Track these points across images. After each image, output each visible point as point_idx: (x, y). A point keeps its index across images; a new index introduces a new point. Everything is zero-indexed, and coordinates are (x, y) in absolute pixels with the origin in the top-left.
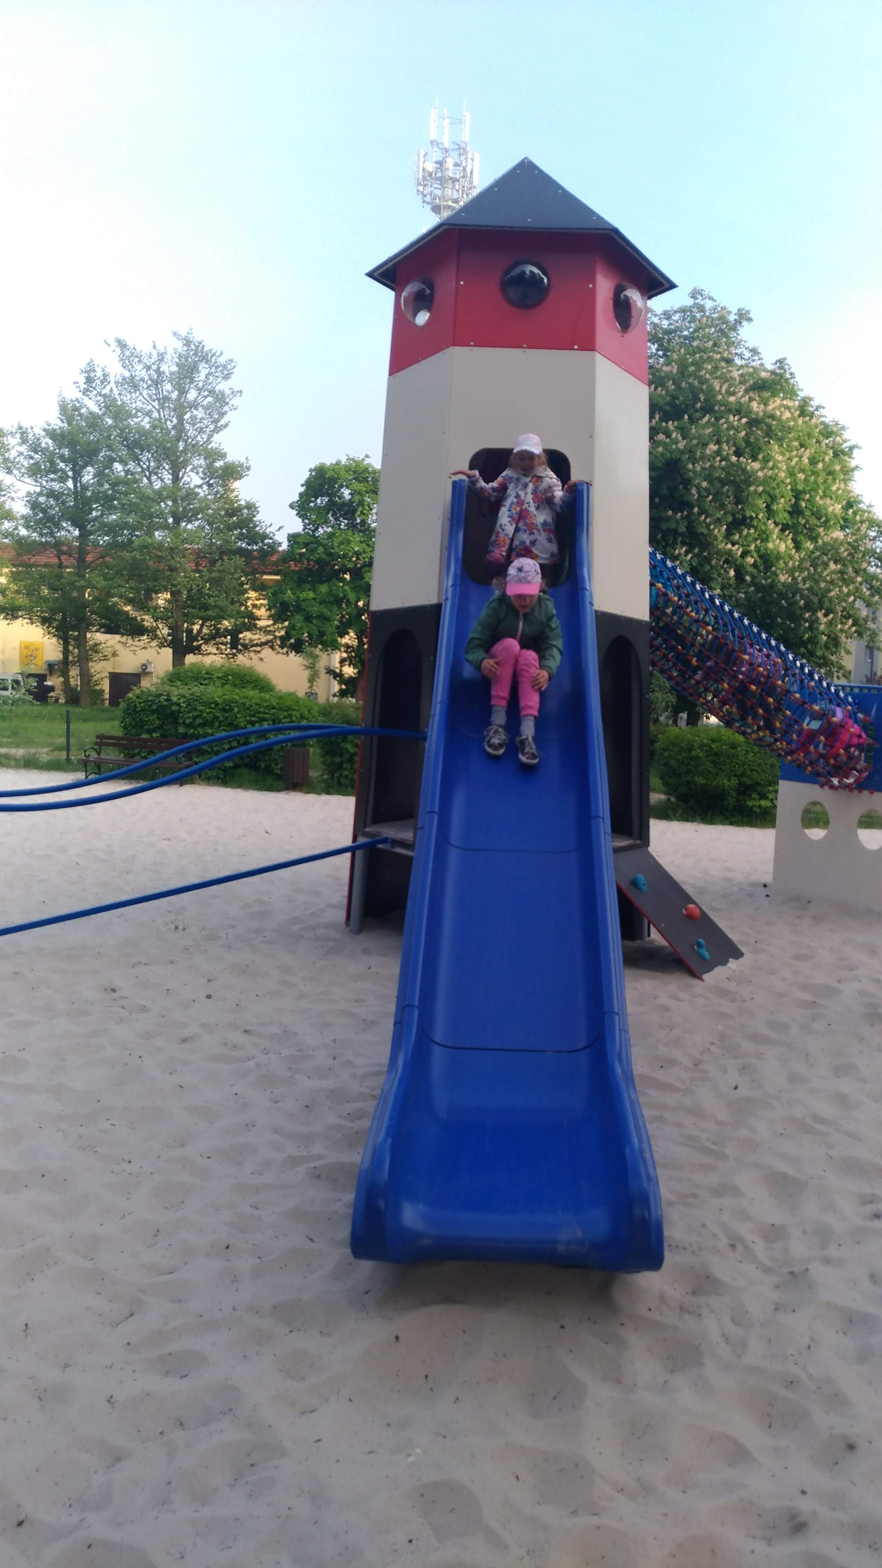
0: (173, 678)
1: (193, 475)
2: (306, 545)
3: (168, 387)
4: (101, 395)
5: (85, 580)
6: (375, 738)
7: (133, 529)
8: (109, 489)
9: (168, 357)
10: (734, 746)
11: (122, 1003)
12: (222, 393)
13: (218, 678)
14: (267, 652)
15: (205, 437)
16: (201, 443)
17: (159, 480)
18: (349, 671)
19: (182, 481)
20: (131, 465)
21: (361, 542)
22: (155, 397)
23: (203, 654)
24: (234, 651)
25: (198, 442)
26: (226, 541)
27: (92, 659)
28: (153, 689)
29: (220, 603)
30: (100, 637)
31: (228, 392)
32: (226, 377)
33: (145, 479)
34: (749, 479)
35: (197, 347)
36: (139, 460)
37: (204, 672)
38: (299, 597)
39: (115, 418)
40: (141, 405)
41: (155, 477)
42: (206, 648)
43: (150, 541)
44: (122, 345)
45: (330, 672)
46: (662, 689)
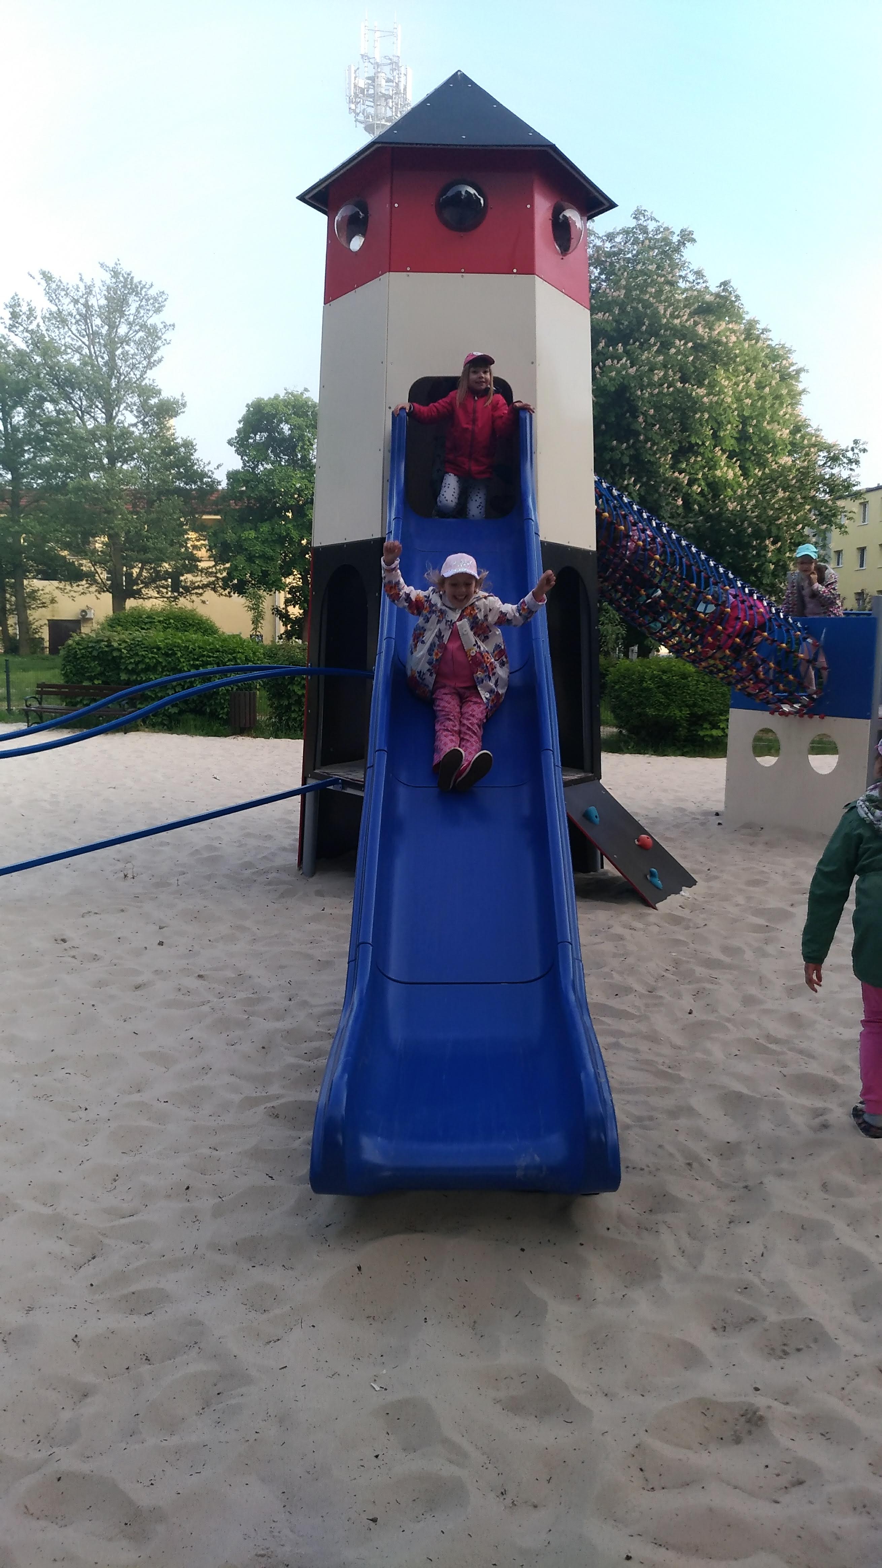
0: (113, 623)
1: (127, 413)
2: (246, 483)
3: (97, 321)
4: (27, 331)
5: (19, 526)
6: (322, 677)
7: (67, 470)
8: (41, 430)
9: (96, 290)
10: (684, 676)
11: (73, 953)
12: (155, 327)
13: (159, 621)
14: (209, 594)
15: (138, 373)
16: (134, 380)
17: (92, 420)
18: (295, 611)
19: (116, 420)
20: (63, 405)
21: (303, 478)
22: (85, 333)
23: (143, 598)
24: (176, 594)
25: (130, 379)
26: (163, 481)
27: (30, 606)
28: (93, 635)
29: (159, 545)
30: (37, 584)
31: (160, 326)
32: (158, 311)
33: (77, 418)
34: (695, 405)
35: (126, 279)
36: (71, 399)
37: (144, 616)
38: (240, 537)
39: (44, 355)
40: (71, 342)
41: (88, 416)
42: (147, 592)
43: (84, 483)
44: (47, 277)
45: (277, 611)
46: (611, 621)
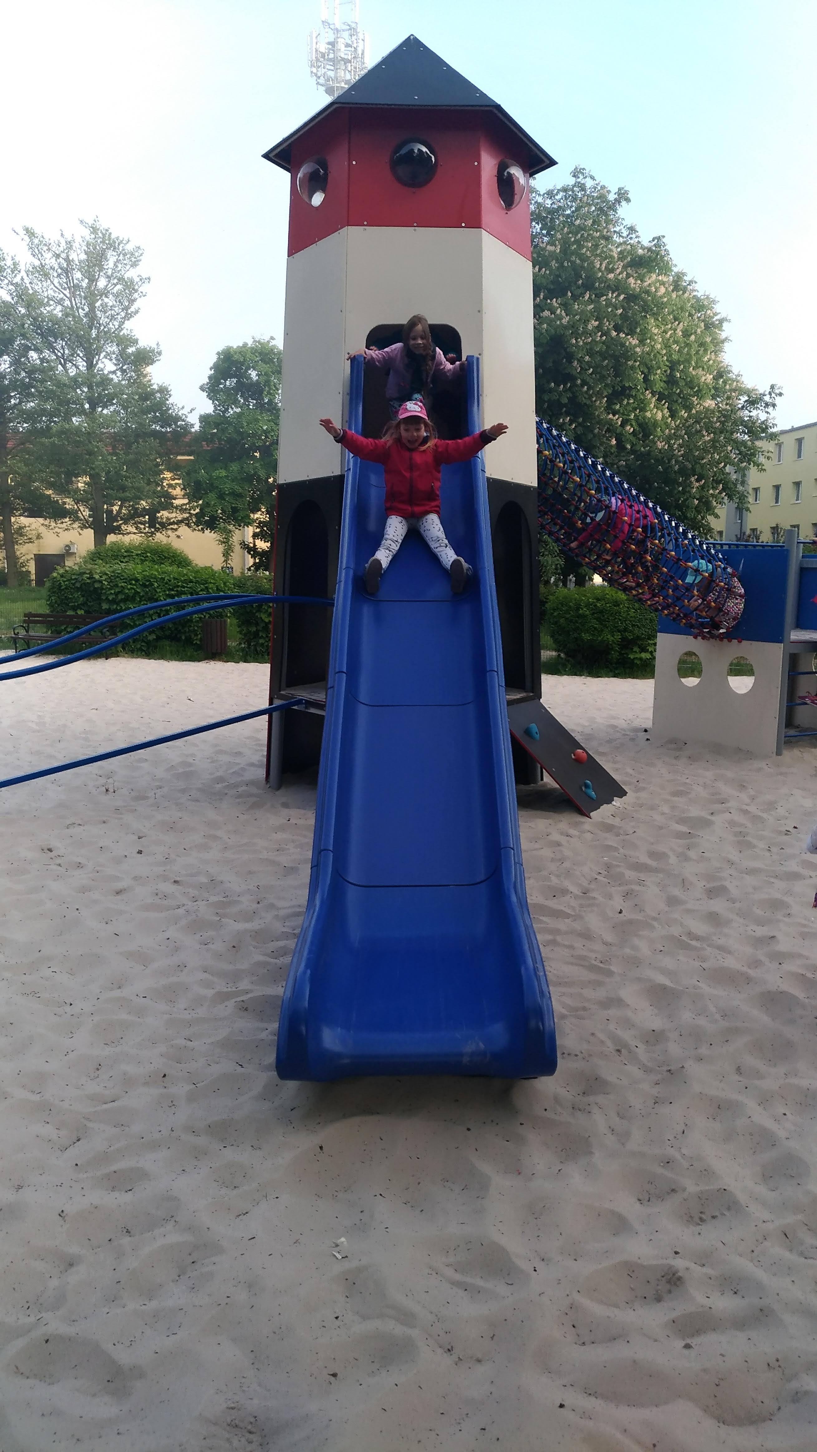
0: (94, 557)
1: (106, 361)
2: (217, 425)
3: (78, 275)
4: (12, 284)
5: (7, 466)
6: (287, 605)
7: (51, 415)
8: (26, 377)
9: (76, 245)
10: (616, 604)
11: (58, 861)
12: (132, 281)
13: (137, 555)
14: (183, 530)
15: (116, 324)
16: (113, 331)
17: (74, 367)
18: (262, 545)
19: (97, 368)
20: (46, 354)
21: (269, 421)
22: (66, 286)
23: (122, 534)
24: (153, 530)
25: (109, 329)
26: (140, 424)
27: (17, 541)
28: (76, 568)
29: (137, 484)
30: (24, 521)
31: (136, 279)
32: (134, 265)
33: (60, 366)
34: (627, 354)
35: (104, 235)
36: (54, 348)
37: (123, 551)
38: (211, 476)
39: (28, 307)
40: (53, 294)
41: (70, 364)
42: (126, 528)
43: (67, 426)
44: (30, 233)
45: (244, 546)
46: (551, 552)
